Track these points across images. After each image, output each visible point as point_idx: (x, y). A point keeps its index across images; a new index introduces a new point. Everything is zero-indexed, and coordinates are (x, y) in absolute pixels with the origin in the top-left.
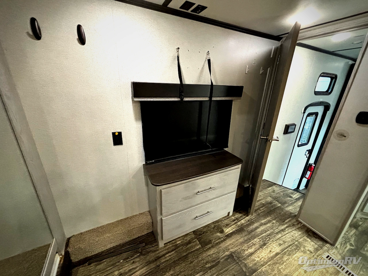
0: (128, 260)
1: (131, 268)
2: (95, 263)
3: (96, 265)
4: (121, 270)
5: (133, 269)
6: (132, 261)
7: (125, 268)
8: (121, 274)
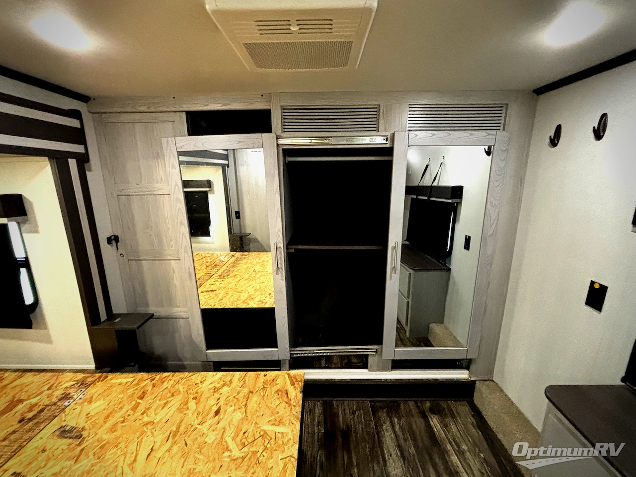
0: (486, 466)
1: (473, 468)
2: (475, 423)
3: (473, 424)
4: (468, 453)
5: (472, 471)
6: (484, 471)
7: (472, 461)
8: (463, 453)
